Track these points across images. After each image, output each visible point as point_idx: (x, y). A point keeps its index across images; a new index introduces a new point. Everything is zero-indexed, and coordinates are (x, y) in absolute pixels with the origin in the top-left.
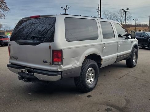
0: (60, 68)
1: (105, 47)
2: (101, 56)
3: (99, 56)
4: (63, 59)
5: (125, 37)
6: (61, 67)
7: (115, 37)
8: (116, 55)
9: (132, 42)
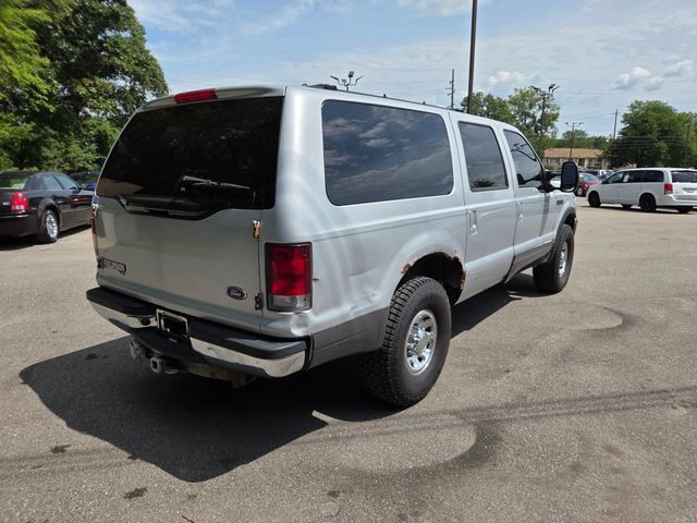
0: (303, 323)
1: (476, 223)
2: (462, 261)
3: (456, 259)
4: (314, 284)
5: (539, 183)
6: (306, 317)
7: (507, 184)
8: (509, 251)
9: (560, 202)
